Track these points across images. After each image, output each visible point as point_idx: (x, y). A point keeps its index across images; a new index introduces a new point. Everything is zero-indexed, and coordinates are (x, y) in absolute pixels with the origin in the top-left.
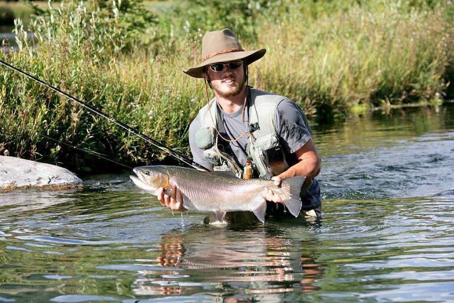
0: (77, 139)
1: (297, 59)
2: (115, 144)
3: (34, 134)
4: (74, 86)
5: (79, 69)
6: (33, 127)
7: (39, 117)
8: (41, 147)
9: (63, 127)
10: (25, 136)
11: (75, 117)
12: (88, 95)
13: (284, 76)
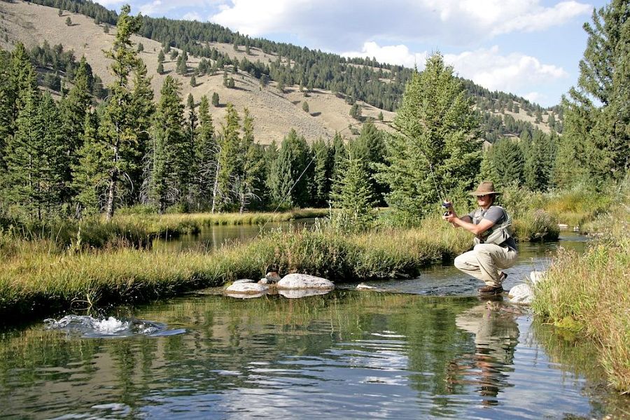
0: (335, 268)
1: (436, 235)
2: (351, 270)
3: (317, 265)
4: (336, 246)
5: (338, 238)
6: (318, 262)
7: (320, 258)
8: (320, 271)
9: (330, 263)
10: (314, 266)
11: (335, 258)
12: (341, 250)
13: (429, 242)
